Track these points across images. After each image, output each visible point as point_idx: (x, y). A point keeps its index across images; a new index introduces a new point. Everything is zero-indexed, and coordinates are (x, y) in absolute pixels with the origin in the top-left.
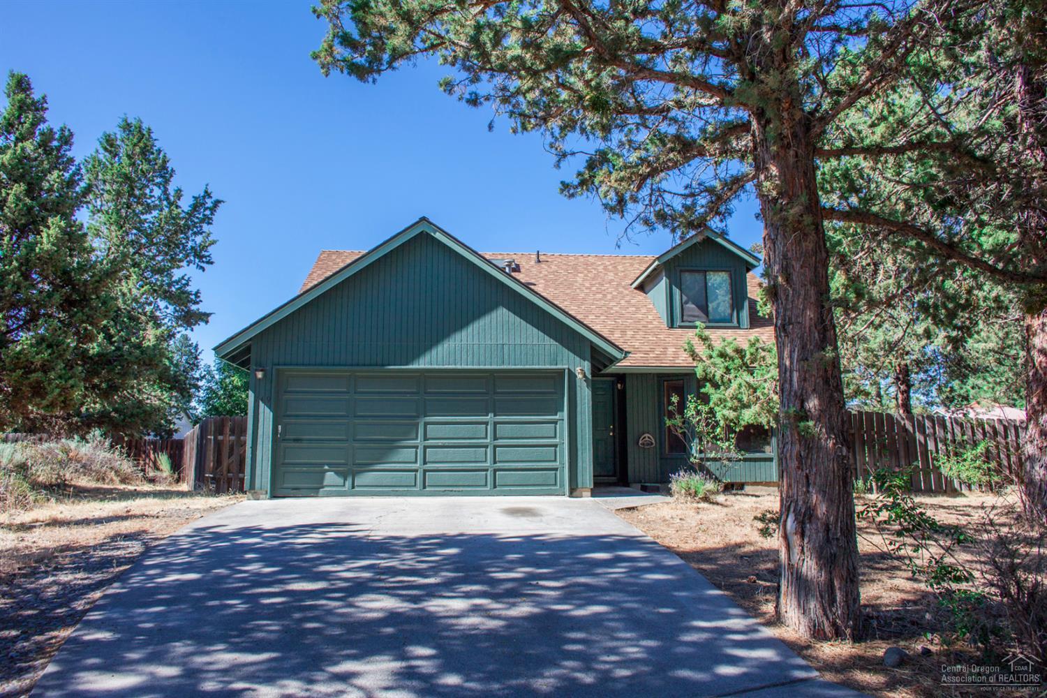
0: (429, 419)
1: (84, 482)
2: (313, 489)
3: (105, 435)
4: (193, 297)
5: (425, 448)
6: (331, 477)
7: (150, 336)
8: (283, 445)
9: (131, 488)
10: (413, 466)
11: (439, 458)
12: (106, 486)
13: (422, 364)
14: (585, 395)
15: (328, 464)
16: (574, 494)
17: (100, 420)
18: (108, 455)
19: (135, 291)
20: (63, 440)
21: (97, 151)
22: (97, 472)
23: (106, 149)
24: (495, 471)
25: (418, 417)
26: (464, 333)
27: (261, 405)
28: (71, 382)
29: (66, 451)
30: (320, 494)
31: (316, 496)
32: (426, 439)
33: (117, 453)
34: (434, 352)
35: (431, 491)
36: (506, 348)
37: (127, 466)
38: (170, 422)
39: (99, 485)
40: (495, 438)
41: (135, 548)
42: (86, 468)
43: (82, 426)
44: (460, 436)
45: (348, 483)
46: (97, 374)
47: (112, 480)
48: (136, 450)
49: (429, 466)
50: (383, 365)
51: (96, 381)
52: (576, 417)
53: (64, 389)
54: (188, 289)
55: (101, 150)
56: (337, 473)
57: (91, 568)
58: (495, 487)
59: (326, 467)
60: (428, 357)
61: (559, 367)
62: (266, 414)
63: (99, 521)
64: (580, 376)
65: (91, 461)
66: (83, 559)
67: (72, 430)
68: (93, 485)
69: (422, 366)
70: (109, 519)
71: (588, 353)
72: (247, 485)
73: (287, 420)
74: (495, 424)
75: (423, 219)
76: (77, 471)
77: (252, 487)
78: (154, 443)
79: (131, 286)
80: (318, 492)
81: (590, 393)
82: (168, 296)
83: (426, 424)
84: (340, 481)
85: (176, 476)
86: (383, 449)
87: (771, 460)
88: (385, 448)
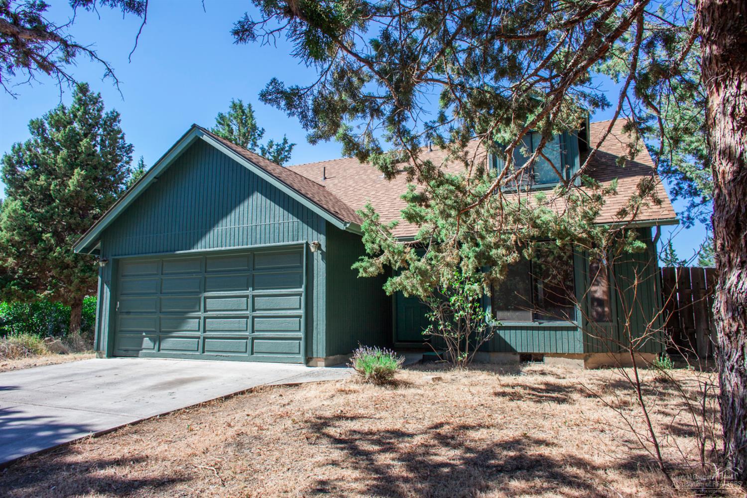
2: (136, 351)
5: (205, 318)
6: (147, 342)
8: (120, 316)
10: (197, 334)
11: (215, 327)
13: (199, 248)
14: (320, 266)
15: (145, 332)
16: (311, 363)
24: (253, 339)
25: (200, 293)
27: (105, 286)
30: (140, 355)
31: (138, 356)
32: (205, 311)
34: (208, 237)
35: (207, 355)
36: (258, 228)
40: (254, 310)
44: (229, 308)
45: (157, 347)
49: (207, 334)
50: (175, 251)
52: (313, 289)
56: (151, 339)
58: (252, 354)
59: (144, 334)
60: (204, 241)
61: (300, 242)
62: (107, 293)
69: (199, 250)
71: (323, 227)
72: (95, 347)
73: (123, 298)
74: (254, 297)
75: (194, 126)
77: (98, 348)
80: (138, 354)
81: (324, 265)
83: (205, 298)
84: (151, 345)
86: (178, 319)
87: (575, 329)
88: (180, 319)
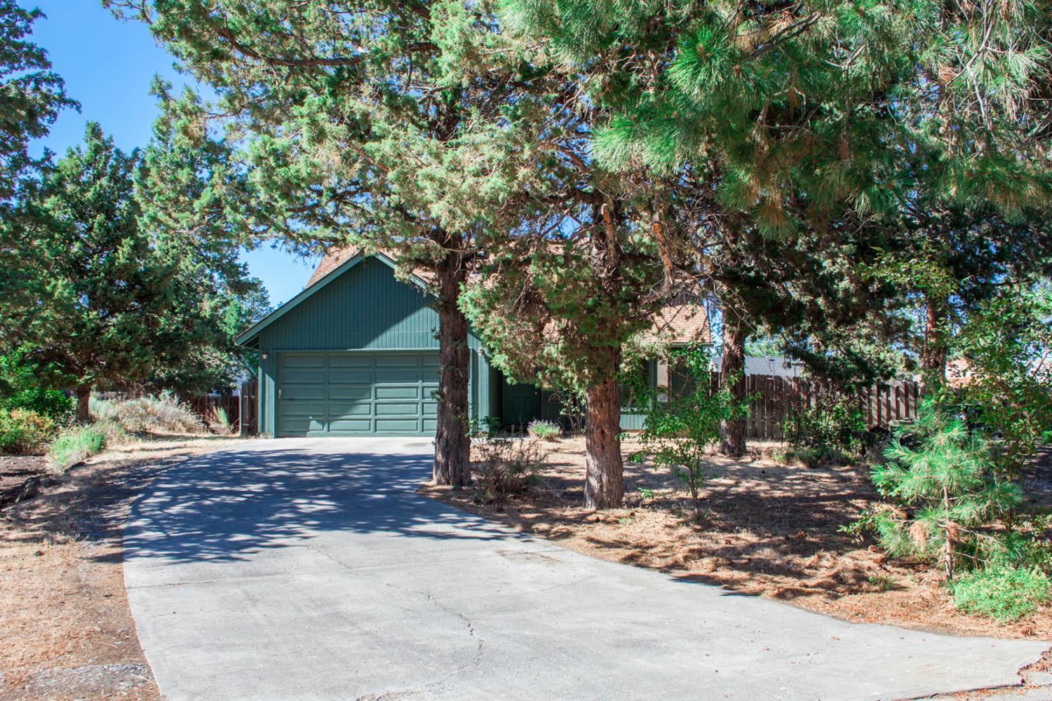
0: (378, 385)
1: (159, 430)
2: (302, 432)
3: (172, 395)
4: (241, 269)
5: (376, 404)
6: (314, 424)
7: (207, 307)
8: (283, 403)
9: (194, 435)
10: (368, 417)
11: (385, 411)
12: (175, 434)
13: (373, 347)
14: (483, 366)
15: (312, 416)
17: (168, 383)
18: (177, 410)
19: (191, 268)
20: (142, 398)
21: (152, 140)
22: (169, 423)
23: (159, 138)
24: (423, 420)
25: (371, 383)
26: (400, 324)
27: (267, 376)
28: (146, 358)
29: (145, 408)
30: (307, 435)
31: (305, 436)
32: (376, 398)
33: (184, 408)
34: (380, 338)
35: (380, 433)
37: (191, 419)
38: (230, 380)
39: (171, 433)
40: (423, 398)
41: (185, 458)
42: (160, 420)
43: (156, 387)
44: (399, 396)
45: (326, 428)
46: (163, 350)
47: (180, 430)
48: (200, 407)
49: (378, 417)
50: (346, 348)
51: (164, 354)
52: (478, 383)
53: (141, 363)
54: (237, 262)
55: (155, 139)
56: (318, 421)
57: (162, 464)
58: (423, 431)
59: (311, 418)
60: (376, 342)
62: (270, 383)
63: (168, 449)
64: (480, 354)
65: (164, 414)
66: (160, 461)
67: (149, 390)
68: (166, 433)
69: (372, 349)
70: (174, 448)
72: (259, 430)
73: (286, 386)
74: (423, 387)
76: (154, 422)
77: (263, 430)
78: (216, 400)
79: (188, 263)
80: (305, 434)
81: (487, 366)
82: (220, 267)
83: (376, 388)
84: (320, 426)
85: (232, 427)
86: (348, 404)
